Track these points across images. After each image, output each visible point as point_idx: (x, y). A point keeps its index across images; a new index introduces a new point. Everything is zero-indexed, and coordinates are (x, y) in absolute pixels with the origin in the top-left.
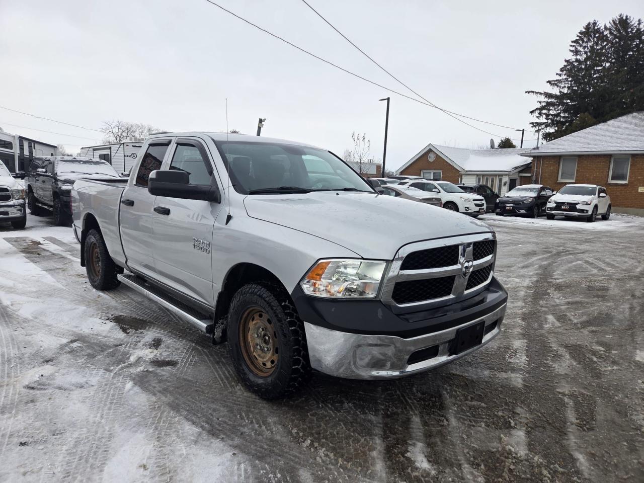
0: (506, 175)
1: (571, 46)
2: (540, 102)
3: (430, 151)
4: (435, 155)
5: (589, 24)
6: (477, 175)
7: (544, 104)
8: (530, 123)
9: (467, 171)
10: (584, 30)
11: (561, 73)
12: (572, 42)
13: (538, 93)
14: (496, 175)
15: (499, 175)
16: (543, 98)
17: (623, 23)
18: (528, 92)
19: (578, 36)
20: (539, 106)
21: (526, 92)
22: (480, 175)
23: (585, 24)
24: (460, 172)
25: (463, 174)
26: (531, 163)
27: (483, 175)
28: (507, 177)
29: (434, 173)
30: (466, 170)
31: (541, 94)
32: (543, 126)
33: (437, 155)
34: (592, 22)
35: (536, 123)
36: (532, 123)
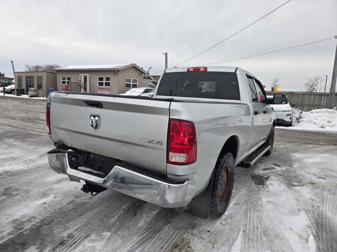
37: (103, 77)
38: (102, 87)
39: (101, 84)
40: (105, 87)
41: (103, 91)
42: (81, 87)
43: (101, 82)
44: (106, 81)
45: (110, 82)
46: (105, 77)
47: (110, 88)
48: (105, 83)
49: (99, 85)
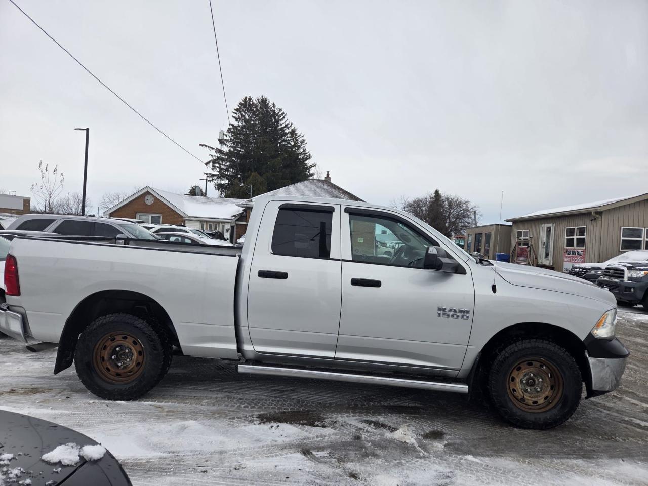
0: (228, 223)
1: (234, 113)
2: (212, 156)
3: (148, 193)
4: (153, 199)
5: (246, 98)
6: (201, 221)
7: (214, 158)
8: (205, 173)
9: (190, 217)
10: (243, 102)
11: (227, 134)
12: (235, 110)
13: (210, 147)
14: (219, 222)
15: (222, 222)
16: (213, 153)
17: (264, 102)
18: (202, 145)
19: (239, 106)
20: (210, 159)
21: (200, 145)
22: (204, 221)
23: (243, 98)
24: (182, 217)
25: (186, 220)
26: (243, 213)
27: (207, 222)
28: (229, 224)
29: (152, 217)
30: (189, 215)
31: (212, 149)
32: (216, 177)
33: (156, 199)
34: (248, 97)
35: (210, 174)
36: (207, 174)
37: (574, 229)
38: (571, 249)
39: (570, 243)
40: (577, 249)
41: (573, 257)
42: (530, 250)
43: (570, 239)
44: (580, 236)
45: (584, 239)
46: (577, 228)
47: (585, 250)
48: (578, 239)
49: (567, 246)
